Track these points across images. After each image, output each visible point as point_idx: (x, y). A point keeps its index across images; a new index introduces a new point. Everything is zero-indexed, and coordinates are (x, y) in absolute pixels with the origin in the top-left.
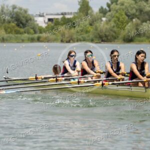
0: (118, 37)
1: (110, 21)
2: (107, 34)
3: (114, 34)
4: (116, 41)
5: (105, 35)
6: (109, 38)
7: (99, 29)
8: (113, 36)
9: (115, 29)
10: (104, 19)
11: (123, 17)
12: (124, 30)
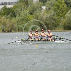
0: (58, 25)
1: (49, 9)
2: (48, 22)
3: (54, 22)
4: (57, 28)
5: (46, 23)
6: (50, 26)
7: (39, 18)
8: (53, 24)
9: (55, 17)
10: (44, 8)
11: (63, 5)
12: (64, 17)
